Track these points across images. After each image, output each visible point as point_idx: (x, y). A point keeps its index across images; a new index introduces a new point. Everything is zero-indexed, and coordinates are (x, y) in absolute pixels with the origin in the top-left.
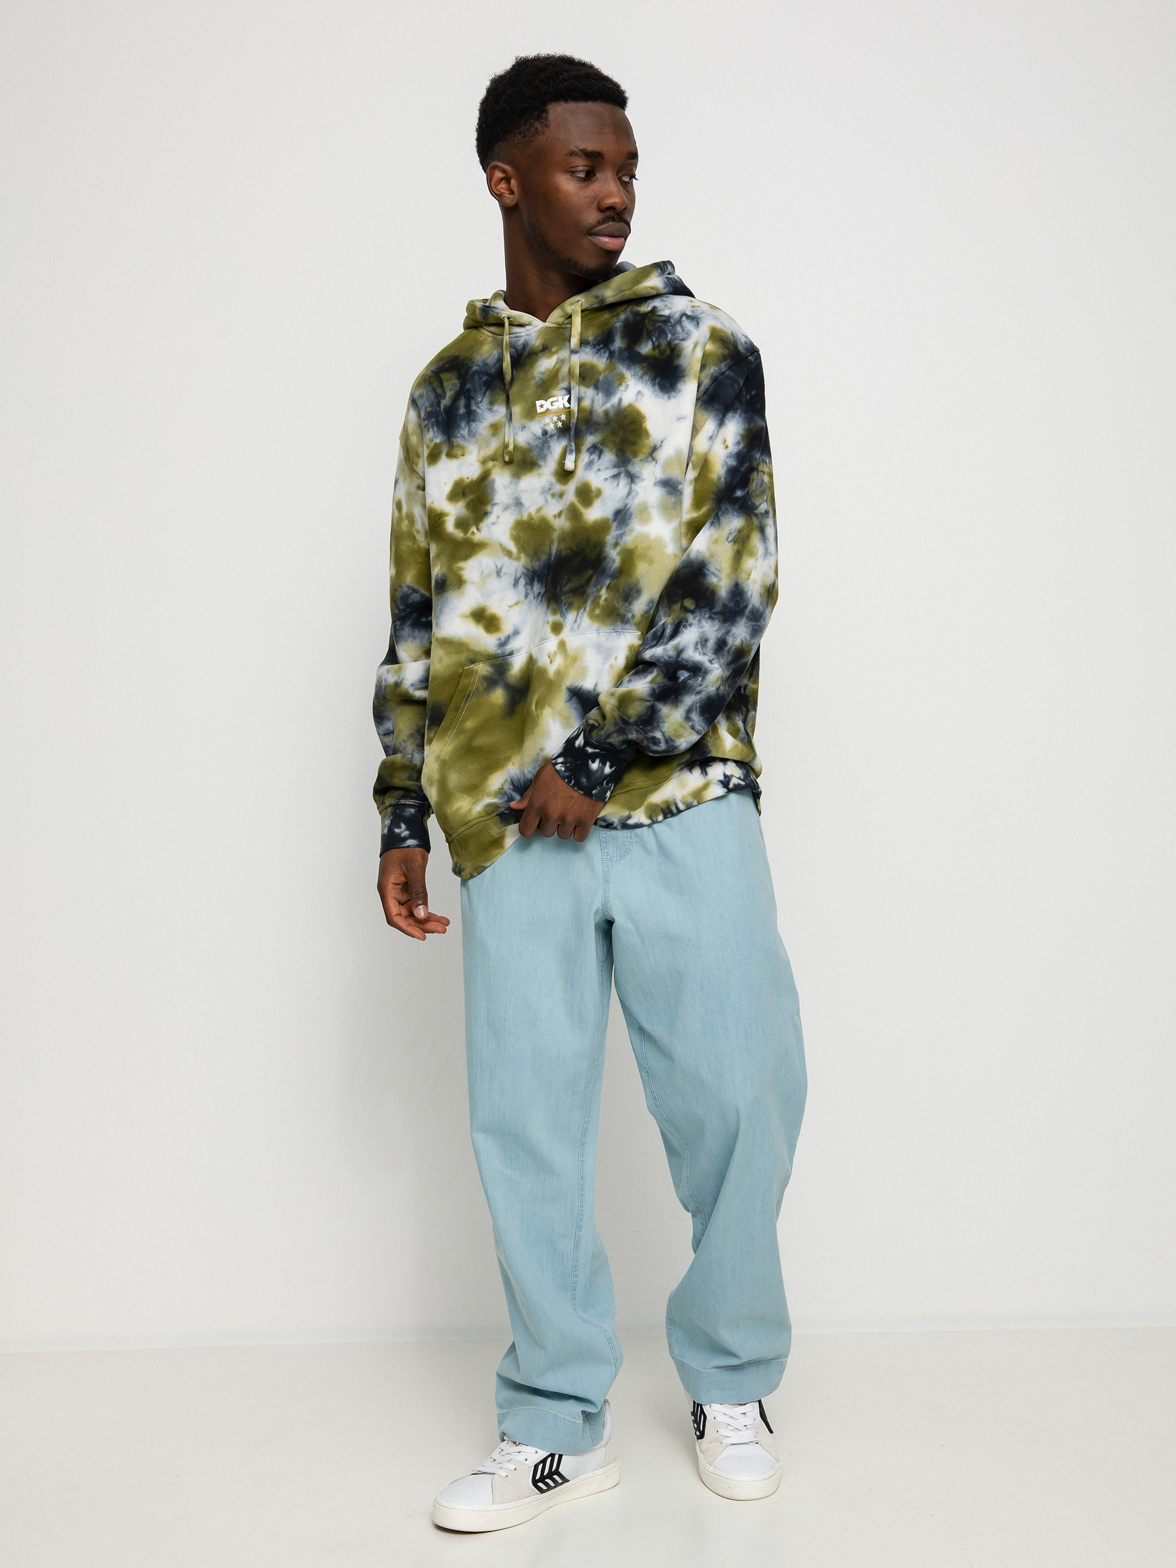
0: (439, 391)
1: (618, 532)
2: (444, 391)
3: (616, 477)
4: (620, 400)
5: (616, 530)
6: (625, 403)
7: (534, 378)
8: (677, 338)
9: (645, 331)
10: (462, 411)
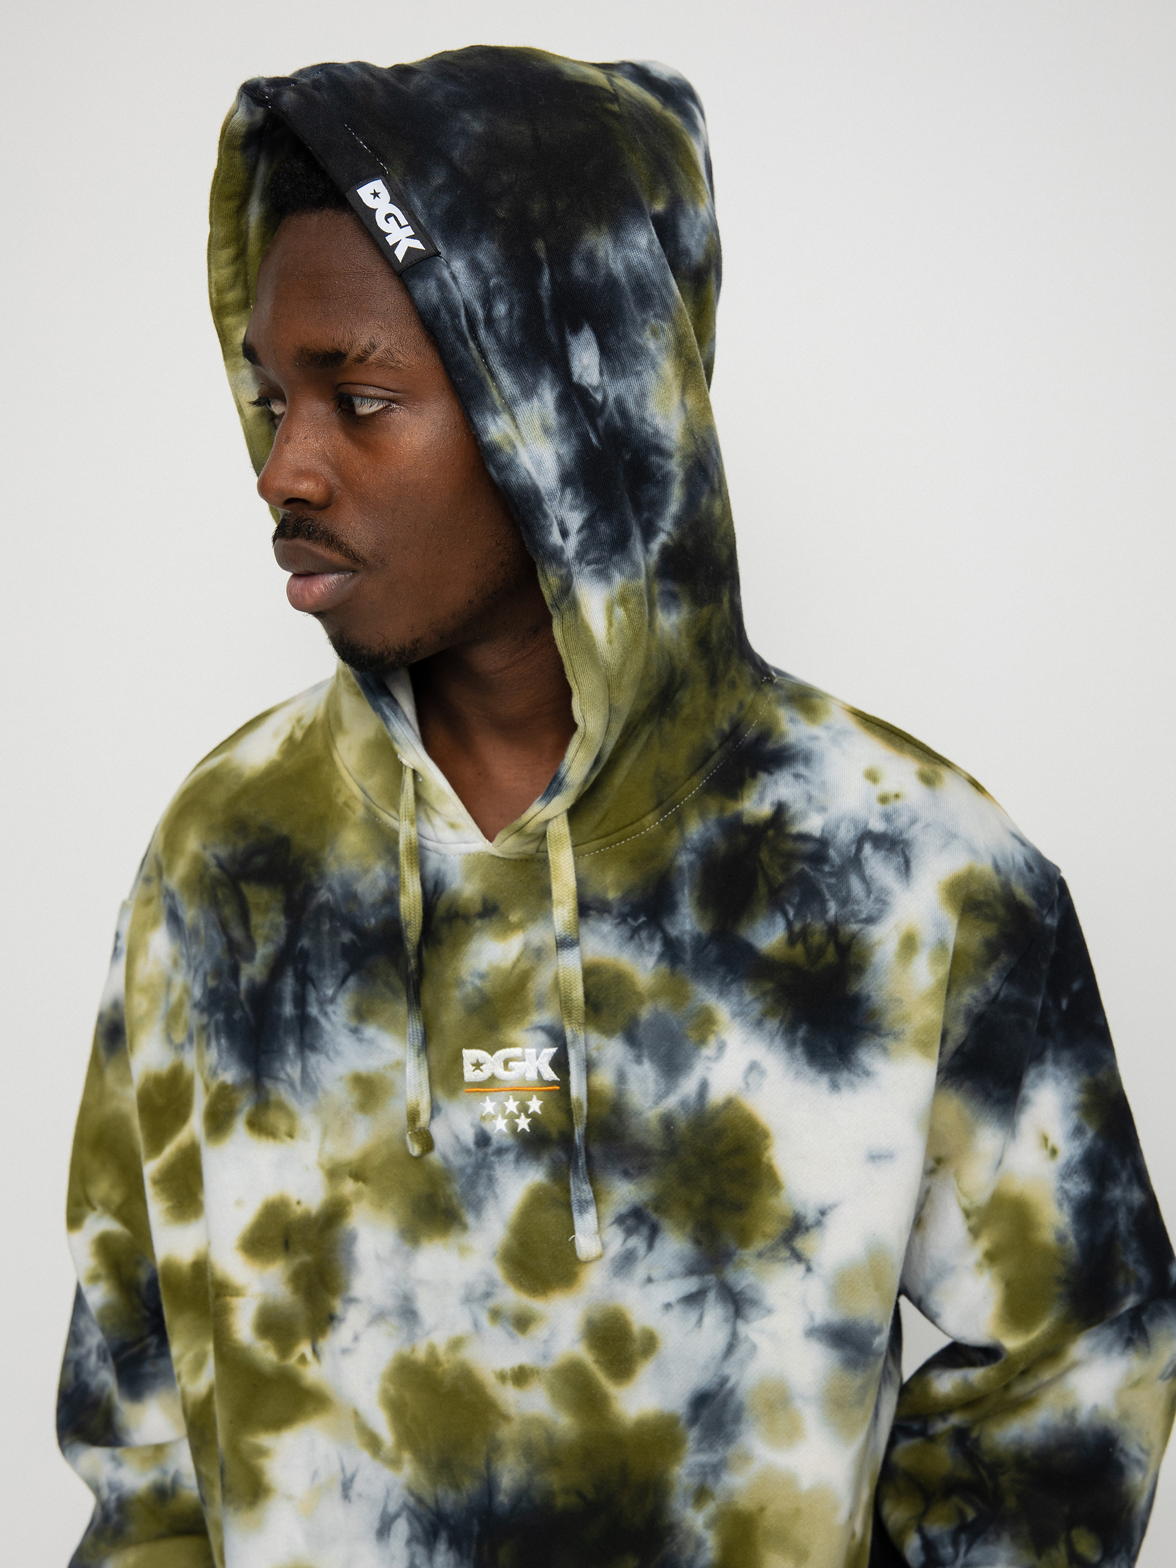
0: (237, 933)
1: (703, 1458)
2: (250, 938)
3: (693, 1300)
4: (704, 1087)
5: (699, 1450)
6: (717, 1095)
7: (459, 983)
8: (854, 914)
9: (761, 881)
10: (288, 1009)
